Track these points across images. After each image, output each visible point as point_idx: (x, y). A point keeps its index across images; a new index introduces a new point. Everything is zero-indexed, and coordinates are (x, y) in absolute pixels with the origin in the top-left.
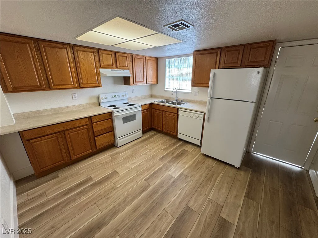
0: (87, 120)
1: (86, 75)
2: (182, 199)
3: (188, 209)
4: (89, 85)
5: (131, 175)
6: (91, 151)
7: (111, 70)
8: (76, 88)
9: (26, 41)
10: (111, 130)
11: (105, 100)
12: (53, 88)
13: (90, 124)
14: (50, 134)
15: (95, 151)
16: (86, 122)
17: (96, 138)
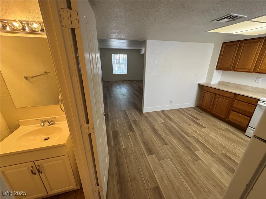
0: (233, 95)
3: (166, 144)
4: (265, 72)
6: (224, 117)
8: (252, 72)
9: (234, 43)
10: (250, 116)
12: (235, 70)
13: (234, 99)
14: (212, 93)
15: (227, 119)
16: (232, 96)
17: (232, 112)
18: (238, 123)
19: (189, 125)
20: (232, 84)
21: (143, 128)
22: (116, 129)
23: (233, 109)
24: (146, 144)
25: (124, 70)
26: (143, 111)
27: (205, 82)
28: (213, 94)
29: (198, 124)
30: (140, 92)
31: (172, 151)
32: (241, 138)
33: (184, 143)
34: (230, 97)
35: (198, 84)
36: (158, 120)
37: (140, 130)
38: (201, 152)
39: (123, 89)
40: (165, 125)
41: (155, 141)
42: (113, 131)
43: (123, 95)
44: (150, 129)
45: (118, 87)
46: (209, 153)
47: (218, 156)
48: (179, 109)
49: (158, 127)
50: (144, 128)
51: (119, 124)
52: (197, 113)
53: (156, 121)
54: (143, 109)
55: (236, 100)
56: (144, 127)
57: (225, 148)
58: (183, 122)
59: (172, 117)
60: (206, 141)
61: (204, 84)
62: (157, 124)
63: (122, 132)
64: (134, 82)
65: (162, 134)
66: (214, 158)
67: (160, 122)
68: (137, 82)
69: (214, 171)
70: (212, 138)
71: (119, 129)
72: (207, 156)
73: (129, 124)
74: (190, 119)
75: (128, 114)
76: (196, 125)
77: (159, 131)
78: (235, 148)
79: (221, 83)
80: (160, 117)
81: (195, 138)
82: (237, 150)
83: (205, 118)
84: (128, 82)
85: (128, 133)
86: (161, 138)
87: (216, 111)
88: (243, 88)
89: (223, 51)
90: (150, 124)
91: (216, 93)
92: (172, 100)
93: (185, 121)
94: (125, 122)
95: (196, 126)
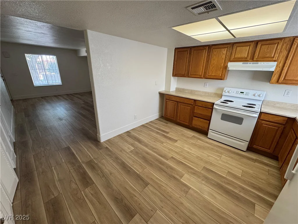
1: (212, 69)
2: (156, 181)
3: (147, 184)
4: (212, 77)
5: (176, 149)
6: (188, 124)
7: (243, 64)
8: (202, 78)
9: (185, 49)
10: (209, 119)
11: (227, 94)
12: (190, 76)
13: (194, 105)
14: (173, 101)
15: (191, 126)
16: (192, 103)
17: (194, 118)
18: (200, 128)
19: (162, 143)
20: (187, 90)
21: (106, 170)
22: (53, 194)
23: (195, 115)
24: (118, 200)
25: (56, 80)
26: (100, 140)
27: (164, 90)
28: (175, 102)
29: (170, 139)
30: (88, 110)
31: (157, 192)
32: (207, 143)
33: (166, 173)
34: (191, 104)
35: (159, 93)
36: (126, 148)
37: (104, 176)
38: (186, 176)
39: (58, 109)
40: (136, 153)
41: (131, 187)
42: (46, 204)
43: (60, 119)
44: (118, 167)
45: (48, 107)
46: (194, 174)
47: (202, 174)
48: (145, 125)
49: (128, 160)
50: (108, 170)
51: (60, 180)
52: (164, 125)
53: (122, 150)
54: (100, 137)
55: (196, 106)
56: (108, 168)
57: (202, 160)
58: (155, 141)
59: (141, 138)
60: (185, 158)
61: (164, 92)
62: (126, 155)
63: (69, 194)
64: (76, 96)
65: (137, 169)
66: (200, 178)
67: (128, 151)
68: (81, 95)
69: (207, 197)
70: (188, 152)
71: (61, 192)
72: (193, 179)
73: (81, 171)
74: (160, 135)
75: (75, 153)
76: (168, 141)
77: (132, 166)
78: (209, 156)
79: (178, 90)
80: (127, 141)
81: (174, 159)
82: (210, 158)
83: (172, 129)
84: (65, 97)
85: (82, 192)
86: (138, 178)
87: (180, 120)
88: (196, 93)
89: (176, 57)
90: (117, 159)
91: (177, 100)
92: (136, 116)
93: (156, 140)
94: (71, 171)
95: (170, 143)
